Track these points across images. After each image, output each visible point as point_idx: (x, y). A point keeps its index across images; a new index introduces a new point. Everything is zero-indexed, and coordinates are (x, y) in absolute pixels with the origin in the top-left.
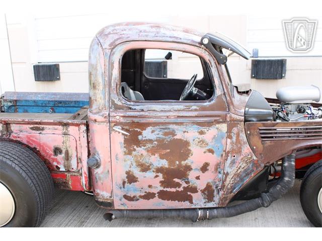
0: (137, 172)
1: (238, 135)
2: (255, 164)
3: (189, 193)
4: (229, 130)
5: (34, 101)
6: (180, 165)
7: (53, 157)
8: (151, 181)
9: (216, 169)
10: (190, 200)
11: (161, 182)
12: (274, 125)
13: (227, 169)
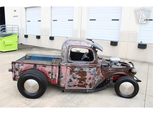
0: (72, 79)
1: (99, 70)
2: (103, 78)
3: (85, 85)
4: (97, 69)
5: (37, 57)
6: (84, 78)
7: (48, 74)
8: (76, 82)
9: (93, 79)
10: (85, 87)
11: (78, 82)
12: (108, 68)
13: (96, 79)
